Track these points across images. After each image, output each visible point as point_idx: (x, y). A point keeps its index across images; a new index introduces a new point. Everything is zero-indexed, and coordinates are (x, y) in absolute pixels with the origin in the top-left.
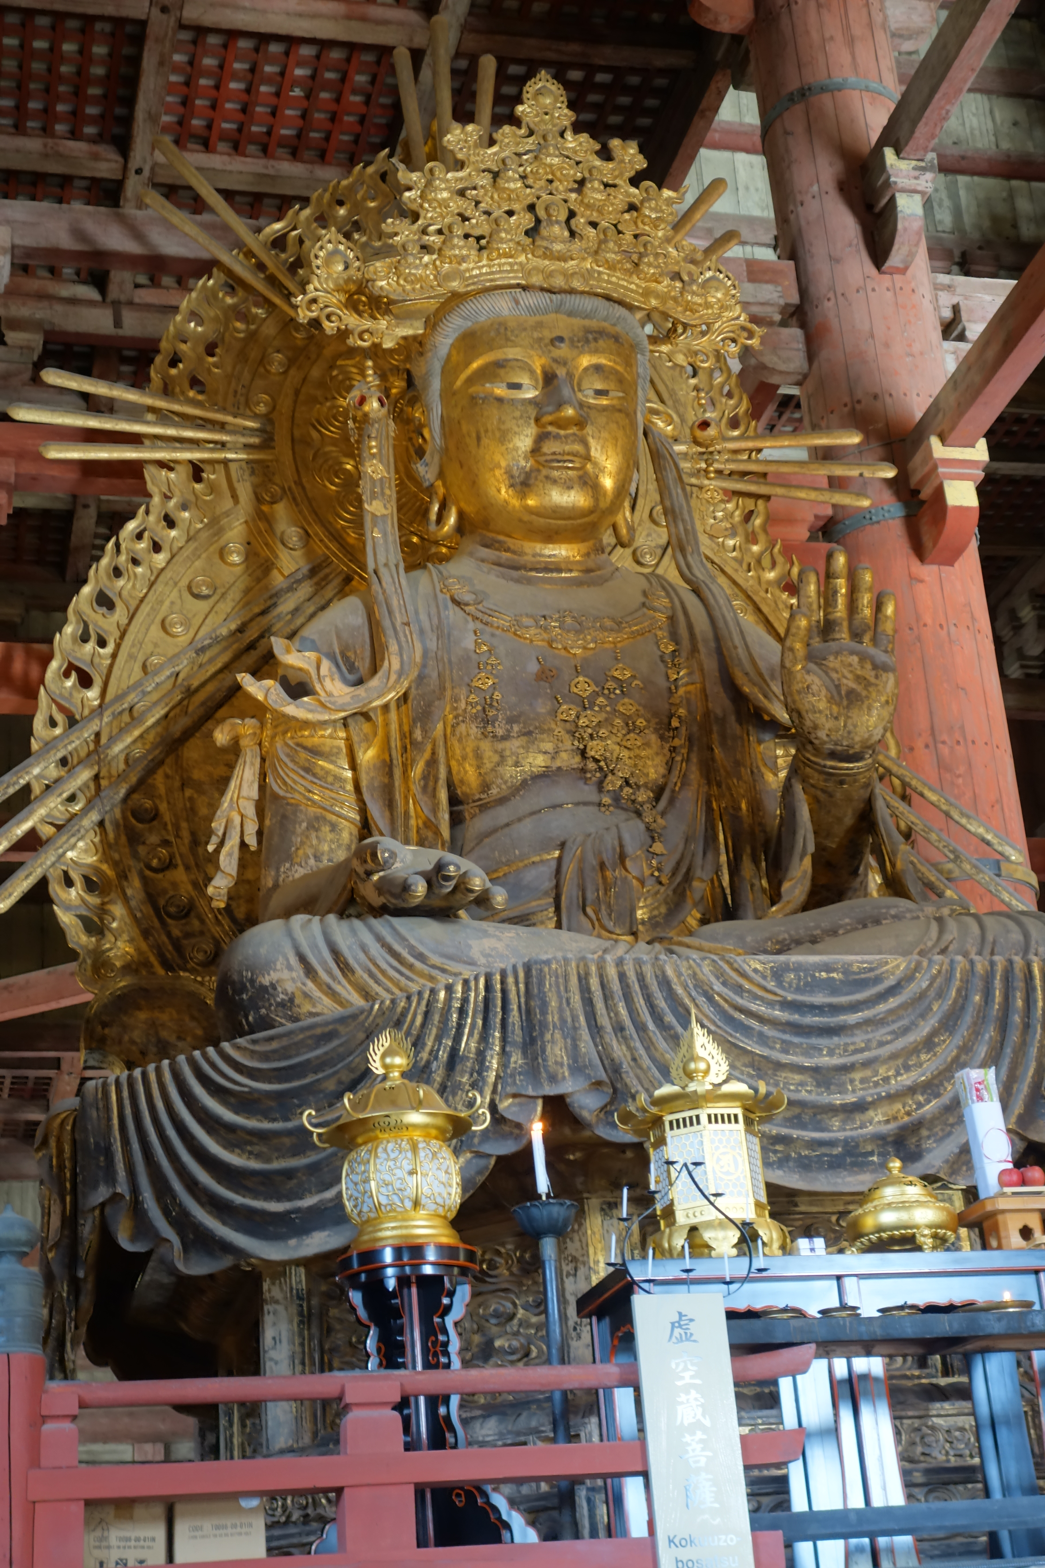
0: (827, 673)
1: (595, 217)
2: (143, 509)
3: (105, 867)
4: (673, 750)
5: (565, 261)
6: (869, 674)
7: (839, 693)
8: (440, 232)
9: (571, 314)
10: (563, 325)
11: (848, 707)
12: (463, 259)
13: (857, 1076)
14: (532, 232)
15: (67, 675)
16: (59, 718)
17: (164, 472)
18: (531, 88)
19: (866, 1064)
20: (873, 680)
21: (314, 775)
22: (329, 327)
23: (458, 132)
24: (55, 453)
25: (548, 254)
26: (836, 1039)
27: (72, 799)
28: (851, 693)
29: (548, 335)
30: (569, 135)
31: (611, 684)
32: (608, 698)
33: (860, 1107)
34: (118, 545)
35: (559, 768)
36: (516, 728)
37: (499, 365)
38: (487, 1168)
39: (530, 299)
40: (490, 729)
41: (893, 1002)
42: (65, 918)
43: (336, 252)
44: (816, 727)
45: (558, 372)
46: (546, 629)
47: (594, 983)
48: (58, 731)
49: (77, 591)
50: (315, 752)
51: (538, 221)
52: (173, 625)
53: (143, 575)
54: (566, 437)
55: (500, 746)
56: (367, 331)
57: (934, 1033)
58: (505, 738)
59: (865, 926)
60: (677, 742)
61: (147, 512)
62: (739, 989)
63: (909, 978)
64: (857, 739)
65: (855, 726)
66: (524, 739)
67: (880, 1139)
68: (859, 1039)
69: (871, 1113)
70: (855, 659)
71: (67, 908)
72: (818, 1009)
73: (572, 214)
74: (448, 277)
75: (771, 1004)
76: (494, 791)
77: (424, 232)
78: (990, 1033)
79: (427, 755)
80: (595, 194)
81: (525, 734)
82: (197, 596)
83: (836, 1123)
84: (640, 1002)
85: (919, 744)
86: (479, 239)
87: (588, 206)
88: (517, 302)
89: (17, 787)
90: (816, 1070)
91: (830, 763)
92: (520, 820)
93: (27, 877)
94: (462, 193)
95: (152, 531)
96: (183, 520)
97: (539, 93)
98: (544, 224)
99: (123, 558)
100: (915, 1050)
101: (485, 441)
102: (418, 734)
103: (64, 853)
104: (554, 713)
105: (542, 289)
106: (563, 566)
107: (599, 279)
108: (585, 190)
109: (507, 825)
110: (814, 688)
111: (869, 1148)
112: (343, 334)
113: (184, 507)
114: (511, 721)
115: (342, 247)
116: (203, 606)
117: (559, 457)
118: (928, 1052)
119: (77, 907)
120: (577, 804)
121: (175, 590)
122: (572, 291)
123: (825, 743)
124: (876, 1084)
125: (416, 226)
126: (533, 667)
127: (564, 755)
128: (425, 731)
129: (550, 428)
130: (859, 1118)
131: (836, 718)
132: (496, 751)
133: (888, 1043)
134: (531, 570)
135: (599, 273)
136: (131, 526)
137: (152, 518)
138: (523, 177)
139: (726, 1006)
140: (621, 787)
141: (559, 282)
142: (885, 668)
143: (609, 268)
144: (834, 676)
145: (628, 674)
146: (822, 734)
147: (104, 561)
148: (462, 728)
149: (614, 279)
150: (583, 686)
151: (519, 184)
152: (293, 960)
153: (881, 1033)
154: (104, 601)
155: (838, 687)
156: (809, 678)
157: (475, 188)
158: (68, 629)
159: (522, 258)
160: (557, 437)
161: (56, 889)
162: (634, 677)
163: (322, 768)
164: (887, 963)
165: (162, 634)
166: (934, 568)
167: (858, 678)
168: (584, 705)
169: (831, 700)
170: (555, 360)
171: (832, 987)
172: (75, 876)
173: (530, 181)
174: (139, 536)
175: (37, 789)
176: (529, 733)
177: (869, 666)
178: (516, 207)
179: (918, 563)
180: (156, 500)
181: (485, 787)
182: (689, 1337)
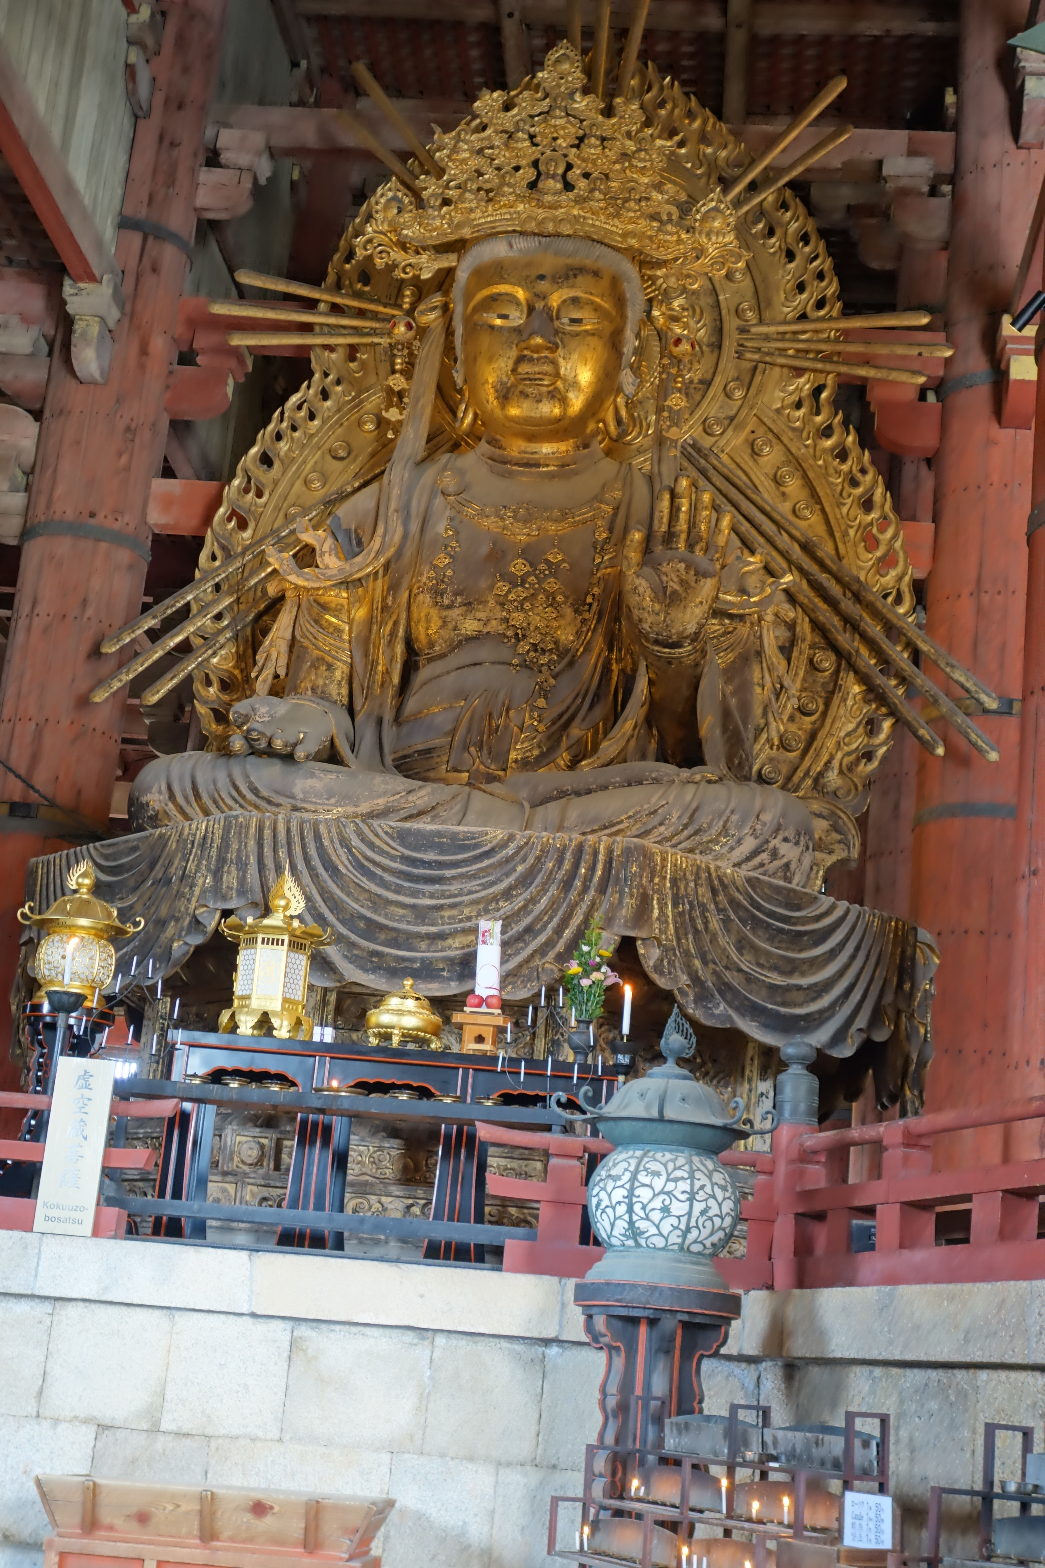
0: (659, 576)
1: (589, 168)
2: (305, 384)
3: (236, 672)
4: (584, 621)
5: (556, 209)
7: (665, 593)
8: (458, 187)
9: (556, 254)
11: (669, 605)
12: (471, 210)
13: (446, 914)
15: (229, 520)
16: (219, 554)
17: (326, 353)
18: (553, 55)
19: (453, 906)
20: (693, 584)
21: (321, 626)
22: (379, 263)
23: (488, 97)
24: (238, 340)
25: (540, 205)
26: (437, 887)
27: (219, 617)
28: (674, 592)
29: (535, 272)
30: (578, 97)
31: (543, 566)
32: (536, 576)
33: (442, 936)
34: (282, 413)
35: (488, 633)
36: (459, 599)
37: (494, 299)
38: (188, 952)
39: (521, 244)
40: (439, 599)
41: (486, 863)
42: (202, 710)
43: (395, 198)
44: (640, 621)
45: (537, 305)
46: (502, 519)
47: (267, 833)
48: (217, 563)
49: (246, 452)
50: (325, 607)
51: (539, 174)
52: (312, 482)
53: (299, 439)
54: (538, 359)
55: (444, 613)
56: (410, 265)
57: (510, 888)
58: (450, 607)
59: (629, 785)
60: (587, 615)
61: (309, 387)
62: (372, 846)
63: (504, 845)
64: (674, 631)
65: (672, 621)
66: (464, 608)
67: (451, 961)
68: (454, 888)
69: (450, 941)
70: (682, 566)
71: (205, 703)
72: (429, 864)
73: (569, 167)
74: (459, 226)
75: (393, 858)
76: (437, 648)
78: (553, 890)
79: (394, 618)
80: (592, 149)
81: (465, 605)
82: (335, 458)
83: (423, 945)
84: (297, 849)
85: (966, 592)
86: (488, 191)
87: (584, 160)
88: (511, 246)
89: (174, 609)
90: (413, 907)
91: (656, 648)
92: (448, 673)
93: (172, 679)
94: (480, 152)
95: (310, 403)
96: (336, 393)
97: (558, 61)
98: (542, 177)
99: (285, 425)
100: (495, 899)
101: (480, 361)
102: (390, 601)
103: (207, 660)
104: (492, 587)
105: (535, 234)
106: (542, 462)
107: (584, 224)
108: (582, 145)
109: (439, 676)
110: (641, 589)
111: (441, 966)
112: (392, 267)
114: (456, 594)
115: (400, 194)
116: (339, 465)
117: (532, 376)
118: (506, 901)
119: (213, 702)
120: (493, 663)
121: (319, 453)
123: (649, 633)
124: (461, 921)
125: (441, 182)
126: (485, 550)
128: (394, 598)
129: (526, 352)
130: (440, 944)
131: (657, 614)
132: (440, 617)
133: (476, 892)
134: (516, 464)
135: (584, 218)
136: (294, 399)
137: (311, 391)
138: (532, 137)
139: (360, 857)
140: (528, 651)
142: (706, 575)
143: (593, 214)
144: (664, 578)
145: (560, 557)
146: (646, 626)
147: (270, 427)
148: (421, 596)
149: (597, 223)
150: (519, 567)
151: (527, 144)
154: (266, 460)
155: (665, 589)
156: (637, 581)
157: (491, 148)
158: (236, 482)
159: (521, 207)
161: (198, 686)
162: (563, 560)
163: (327, 621)
164: (487, 834)
165: (304, 488)
166: (1011, 431)
167: (682, 582)
168: (516, 582)
169: (655, 599)
170: (537, 295)
171: (442, 849)
172: (213, 677)
173: (538, 139)
174: (300, 407)
175: (194, 609)
176: (470, 604)
177: (692, 572)
178: (523, 162)
179: (997, 426)
180: (317, 376)
181: (431, 645)
182: (87, 1087)
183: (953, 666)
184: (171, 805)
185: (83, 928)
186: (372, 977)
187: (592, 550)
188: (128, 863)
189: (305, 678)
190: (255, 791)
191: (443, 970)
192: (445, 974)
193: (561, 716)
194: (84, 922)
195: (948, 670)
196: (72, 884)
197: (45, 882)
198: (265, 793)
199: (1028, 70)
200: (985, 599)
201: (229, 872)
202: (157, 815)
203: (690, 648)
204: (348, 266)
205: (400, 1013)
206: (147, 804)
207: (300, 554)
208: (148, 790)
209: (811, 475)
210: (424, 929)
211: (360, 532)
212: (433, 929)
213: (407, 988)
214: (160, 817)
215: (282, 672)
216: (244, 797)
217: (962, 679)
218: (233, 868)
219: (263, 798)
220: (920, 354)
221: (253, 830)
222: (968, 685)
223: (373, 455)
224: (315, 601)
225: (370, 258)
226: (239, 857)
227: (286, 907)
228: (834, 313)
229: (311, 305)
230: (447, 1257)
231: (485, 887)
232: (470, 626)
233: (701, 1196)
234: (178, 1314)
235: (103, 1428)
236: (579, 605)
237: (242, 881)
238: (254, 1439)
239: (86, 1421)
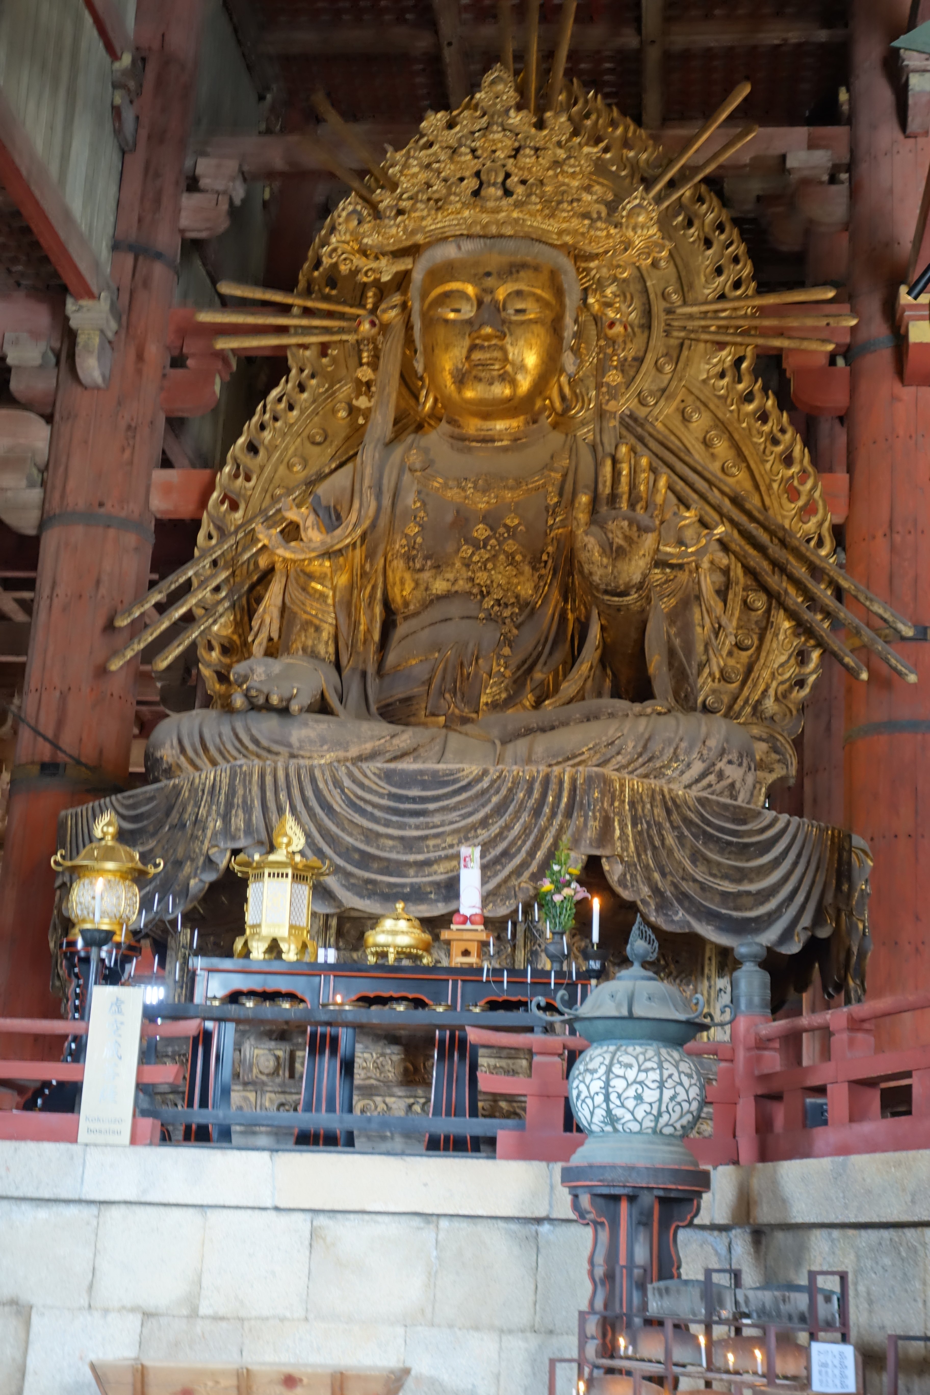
0: (606, 534)
1: (526, 175)
2: (284, 379)
3: (235, 637)
4: (540, 577)
5: (498, 212)
6: (634, 534)
7: (611, 548)
8: (410, 198)
11: (615, 559)
12: (423, 218)
13: (431, 843)
15: (222, 502)
16: (214, 533)
17: (301, 351)
18: (489, 77)
19: (436, 836)
20: (635, 538)
21: (308, 593)
22: (344, 268)
23: (433, 117)
24: (223, 344)
25: (484, 210)
26: (421, 819)
27: (217, 589)
29: (481, 271)
30: (512, 113)
31: (502, 530)
32: (497, 539)
33: (427, 863)
34: (265, 406)
35: (456, 592)
39: (468, 246)
40: (411, 564)
41: (464, 796)
42: (206, 672)
43: (354, 211)
44: (591, 574)
45: (485, 300)
46: (464, 489)
48: (214, 542)
49: (235, 442)
50: (310, 576)
51: (481, 184)
52: (294, 465)
53: (281, 429)
54: (489, 347)
55: (416, 576)
56: (371, 269)
57: (487, 817)
58: (421, 570)
59: (588, 720)
60: (543, 572)
61: (287, 381)
62: (362, 786)
64: (621, 582)
65: (619, 573)
66: (434, 571)
67: (437, 884)
68: (437, 819)
69: (435, 867)
70: (625, 524)
71: (208, 665)
72: (414, 800)
73: (508, 175)
74: (414, 232)
75: (381, 796)
76: (412, 607)
78: (525, 817)
79: (372, 582)
80: (527, 159)
81: (435, 567)
82: (314, 443)
83: (412, 872)
84: (296, 792)
85: (880, 534)
87: (521, 169)
88: (459, 247)
89: (177, 584)
90: (402, 839)
91: (606, 597)
92: (422, 629)
93: (179, 646)
94: (428, 166)
95: (289, 396)
96: (312, 387)
97: (493, 82)
99: (267, 416)
100: (474, 827)
101: (436, 351)
102: (367, 567)
103: (209, 628)
104: (458, 550)
105: (480, 237)
106: (496, 437)
107: (523, 225)
108: (519, 156)
109: (415, 632)
110: (590, 546)
112: (355, 272)
113: (313, 376)
114: (426, 558)
115: (359, 208)
116: (316, 450)
117: (484, 362)
118: (483, 829)
119: (215, 665)
120: (463, 618)
121: (299, 440)
122: (501, 236)
123: (598, 585)
124: (444, 849)
125: (395, 195)
126: (450, 517)
127: (461, 582)
128: (372, 565)
129: (478, 341)
130: (427, 870)
131: (606, 567)
132: (413, 580)
133: (456, 822)
134: (473, 441)
135: (524, 220)
136: (274, 393)
137: (290, 385)
138: (473, 151)
139: (352, 796)
140: (493, 606)
143: (531, 215)
144: (610, 536)
145: (516, 521)
146: (596, 578)
147: (255, 419)
148: (395, 562)
149: (535, 224)
150: (481, 531)
151: (469, 157)
153: (454, 815)
154: (252, 448)
155: (611, 544)
156: (586, 539)
157: (438, 162)
158: (227, 469)
159: (466, 213)
160: (482, 348)
161: (202, 652)
162: (519, 524)
163: (313, 588)
164: (463, 770)
165: (287, 472)
166: (912, 389)
168: (477, 545)
170: (485, 290)
171: (424, 785)
172: (215, 644)
173: (479, 152)
174: (280, 400)
175: (195, 583)
176: (438, 567)
177: (635, 529)
178: (467, 174)
179: (900, 385)
180: (294, 372)
181: (406, 604)
182: (120, 1011)
183: (871, 600)
184: (182, 759)
185: (109, 871)
186: (368, 902)
187: (545, 514)
188: (146, 812)
189: (296, 640)
190: (256, 742)
191: (431, 893)
192: (432, 896)
193: (524, 662)
194: (110, 865)
195: (868, 603)
196: (98, 833)
197: (74, 831)
198: (265, 743)
199: (911, 67)
200: (898, 538)
201: (236, 815)
202: (170, 768)
203: (636, 596)
204: (316, 274)
205: (394, 933)
206: (162, 758)
207: (287, 530)
208: (162, 745)
209: (736, 436)
210: (411, 858)
211: (339, 508)
212: (420, 857)
213: (400, 911)
214: (173, 769)
215: (275, 635)
216: (247, 748)
217: (881, 611)
218: (240, 812)
219: (264, 748)
220: (828, 324)
221: (255, 777)
222: (886, 616)
223: (347, 439)
224: (302, 571)
225: (335, 266)
226: (245, 802)
227: (289, 844)
228: (750, 292)
229: (285, 309)
230: (446, 1149)
231: (464, 817)
233: (669, 1084)
234: (209, 1212)
235: (147, 1315)
236: (536, 563)
237: (248, 823)
238: (282, 1319)
239: (133, 1310)
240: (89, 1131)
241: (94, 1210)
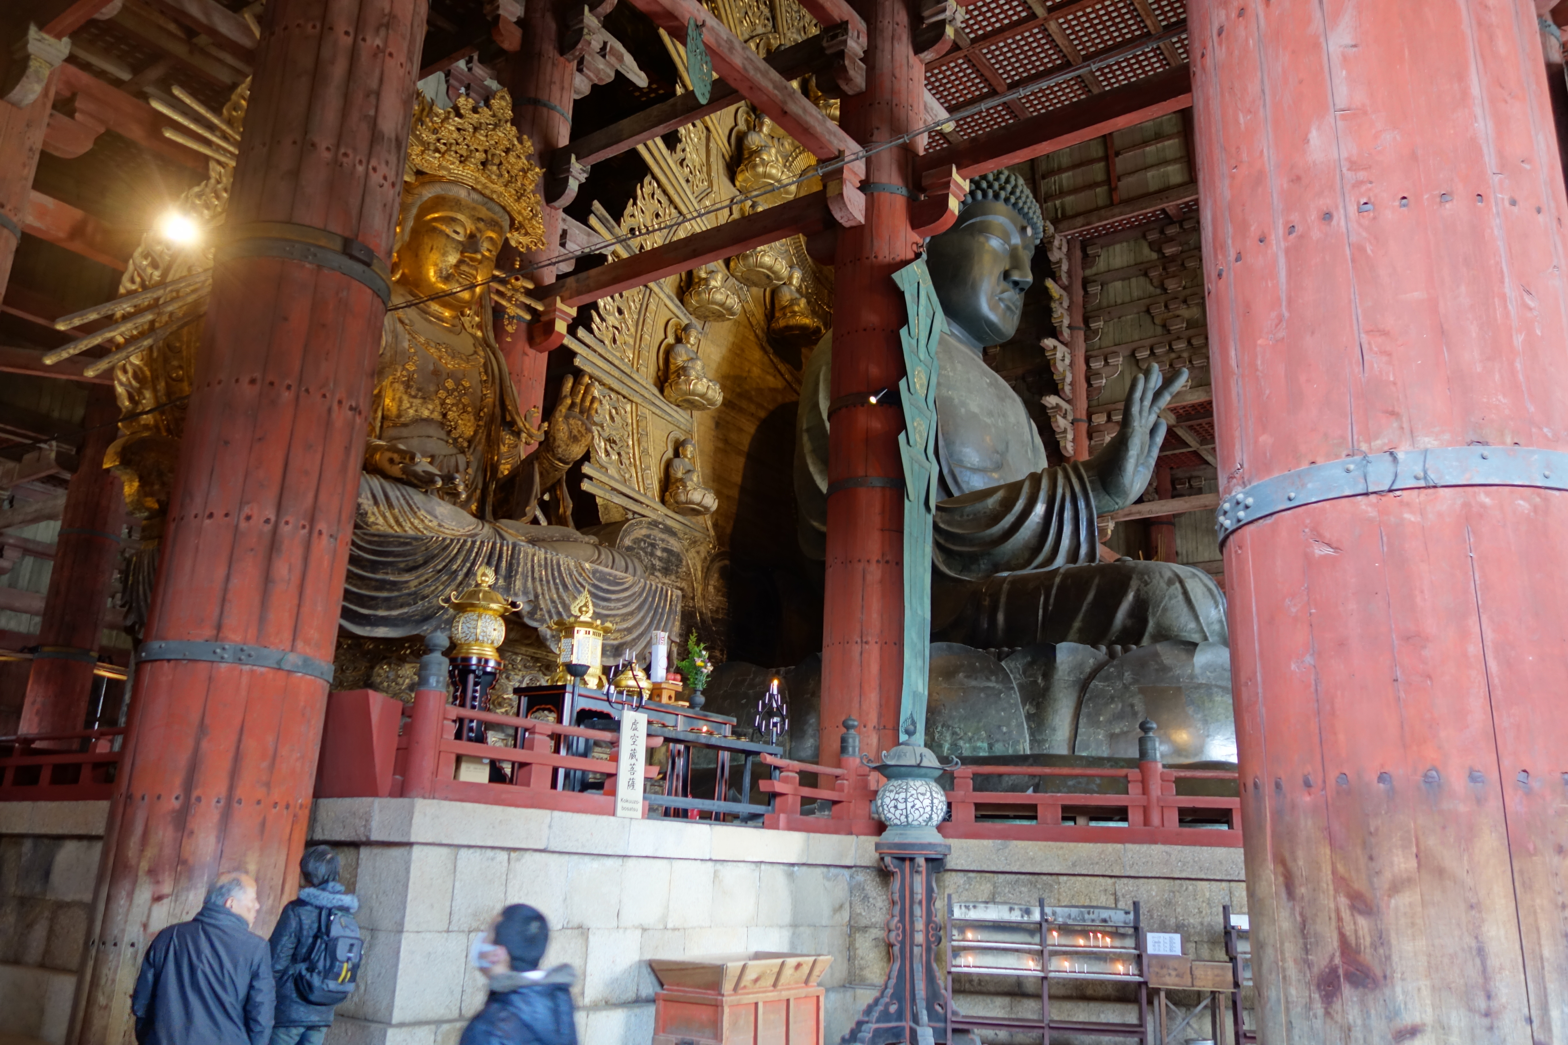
2: (205, 182)
3: (145, 369)
9: (488, 209)
10: (484, 213)
14: (484, 164)
15: (145, 258)
24: (170, 135)
28: (575, 436)
36: (420, 394)
37: (454, 220)
42: (120, 389)
48: (135, 286)
61: (206, 185)
71: (122, 384)
76: (402, 419)
77: (439, 140)
95: (207, 197)
104: (437, 392)
114: (419, 390)
119: (126, 386)
126: (431, 367)
127: (436, 413)
136: (196, 190)
137: (207, 189)
141: (487, 192)
150: (450, 384)
152: (369, 496)
160: (468, 265)
161: (118, 373)
172: (129, 368)
174: (199, 197)
179: (528, 346)
180: (212, 180)
182: (636, 729)
232: (426, 413)
234: (674, 862)
238: (701, 928)
239: (636, 928)
240: (623, 808)
241: (620, 860)
